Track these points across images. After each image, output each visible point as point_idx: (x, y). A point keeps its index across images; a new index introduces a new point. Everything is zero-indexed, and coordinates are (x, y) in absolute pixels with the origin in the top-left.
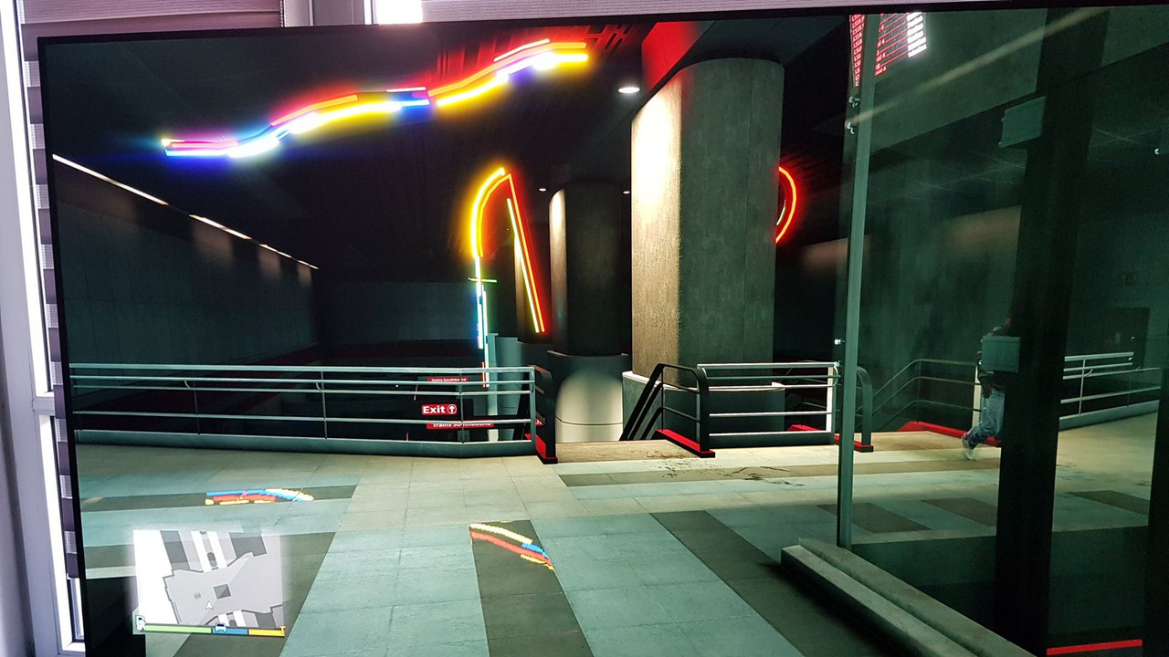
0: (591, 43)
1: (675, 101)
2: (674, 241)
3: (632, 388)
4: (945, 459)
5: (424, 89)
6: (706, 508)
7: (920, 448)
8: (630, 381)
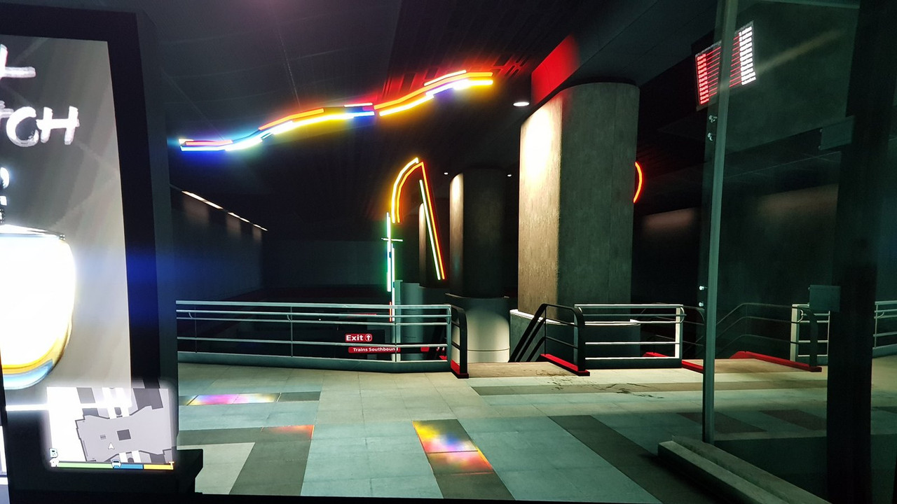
0: (495, 73)
1: (557, 112)
2: (554, 213)
3: (519, 323)
4: (771, 380)
5: (371, 104)
6: (590, 414)
7: (751, 372)
8: (516, 317)
